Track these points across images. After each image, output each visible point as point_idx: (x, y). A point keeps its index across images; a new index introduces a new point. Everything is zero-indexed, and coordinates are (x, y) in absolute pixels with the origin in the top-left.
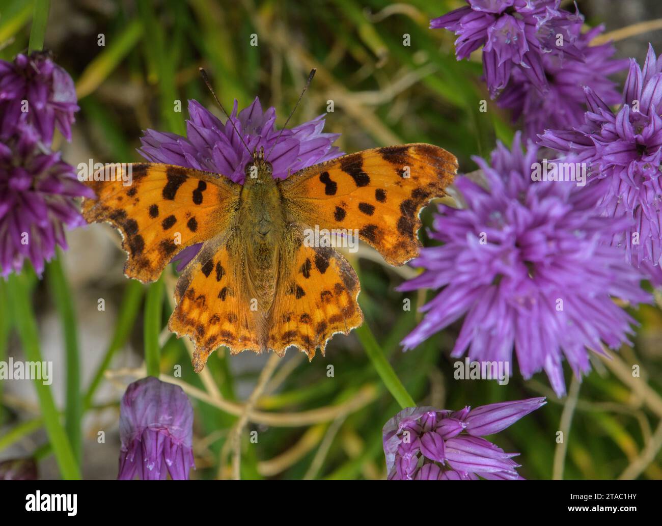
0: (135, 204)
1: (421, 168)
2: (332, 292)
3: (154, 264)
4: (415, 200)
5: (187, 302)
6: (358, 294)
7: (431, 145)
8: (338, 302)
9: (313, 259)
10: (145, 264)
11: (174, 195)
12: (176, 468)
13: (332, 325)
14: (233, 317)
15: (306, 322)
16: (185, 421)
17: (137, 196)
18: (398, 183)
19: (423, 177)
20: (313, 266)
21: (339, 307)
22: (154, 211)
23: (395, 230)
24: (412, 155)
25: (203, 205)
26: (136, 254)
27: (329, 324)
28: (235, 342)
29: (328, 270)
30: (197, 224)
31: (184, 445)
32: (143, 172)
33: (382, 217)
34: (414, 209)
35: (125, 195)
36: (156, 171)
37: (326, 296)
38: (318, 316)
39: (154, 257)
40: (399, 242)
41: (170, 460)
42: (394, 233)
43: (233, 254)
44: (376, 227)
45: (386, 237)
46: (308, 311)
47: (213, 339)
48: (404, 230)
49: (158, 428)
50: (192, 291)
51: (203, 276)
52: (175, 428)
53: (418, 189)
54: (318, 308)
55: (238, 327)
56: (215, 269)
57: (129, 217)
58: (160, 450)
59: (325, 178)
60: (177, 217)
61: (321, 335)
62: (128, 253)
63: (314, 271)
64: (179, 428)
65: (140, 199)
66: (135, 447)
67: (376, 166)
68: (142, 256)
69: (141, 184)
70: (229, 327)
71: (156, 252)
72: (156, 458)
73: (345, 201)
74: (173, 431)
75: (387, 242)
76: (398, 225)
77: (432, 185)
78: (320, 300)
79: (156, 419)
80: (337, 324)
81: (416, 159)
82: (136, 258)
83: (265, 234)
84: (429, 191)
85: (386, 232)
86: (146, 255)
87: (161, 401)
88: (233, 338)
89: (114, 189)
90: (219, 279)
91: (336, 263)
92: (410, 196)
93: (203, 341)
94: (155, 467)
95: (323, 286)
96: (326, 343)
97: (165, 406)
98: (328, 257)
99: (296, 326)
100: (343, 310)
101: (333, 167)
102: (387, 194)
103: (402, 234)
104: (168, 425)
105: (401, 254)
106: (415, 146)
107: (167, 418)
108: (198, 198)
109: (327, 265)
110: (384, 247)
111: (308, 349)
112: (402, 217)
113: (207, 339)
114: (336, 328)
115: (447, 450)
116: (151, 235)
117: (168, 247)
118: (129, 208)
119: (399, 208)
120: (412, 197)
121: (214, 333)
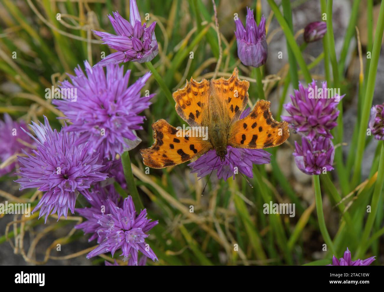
0: (268, 131)
1: (157, 159)
2: (186, 105)
3: (259, 108)
4: (158, 146)
5: (243, 94)
6: (176, 105)
7: (155, 168)
8: (184, 101)
9: (196, 118)
10: (263, 108)
11: (253, 138)
12: (242, 29)
13: (185, 92)
14: (225, 92)
15: (195, 92)
16: (241, 49)
17: (268, 134)
18: (166, 152)
19: (156, 155)
20: (195, 115)
21: (183, 99)
22: (261, 129)
23: (164, 133)
24: (162, 163)
25: (242, 135)
26: (266, 111)
27: (186, 92)
28: (223, 82)
29: (189, 114)
30: (244, 127)
31: (239, 40)
32: (266, 144)
33: (170, 138)
34: (157, 142)
35: (272, 134)
36: (261, 146)
37: (189, 104)
38: (191, 95)
39: (259, 111)
40: (161, 129)
41: (244, 32)
42: (164, 132)
43: (228, 117)
44: (172, 134)
45: (167, 130)
46: (195, 97)
47: (231, 81)
48: (160, 134)
49: (251, 45)
50: (242, 99)
51: (238, 106)
52: (244, 46)
53: (157, 150)
54: (191, 98)
55: (222, 88)
56: (234, 109)
57: (270, 125)
58: (249, 35)
59: (195, 151)
60: (252, 128)
61: (189, 87)
62: (269, 111)
63: (194, 113)
64: (242, 46)
65: (266, 133)
66: (259, 36)
67: (176, 158)
68: (264, 110)
69: (266, 139)
70: (226, 87)
71: (258, 113)
72: (250, 32)
73: (186, 143)
74: (245, 44)
75: (166, 129)
76: (163, 136)
77: (152, 153)
78: (191, 102)
79: (252, 49)
80: (183, 93)
81: (160, 162)
82: (266, 110)
83: (216, 126)
84: (153, 150)
85: (167, 132)
86: (262, 111)
87: (251, 57)
88: (224, 83)
89: (277, 136)
90: (232, 106)
91: (186, 117)
92: (160, 147)
93: (235, 80)
94: (250, 28)
95: (190, 107)
96: (186, 84)
97: (249, 55)
98: (190, 119)
99: (199, 91)
100: (181, 98)
101: (193, 156)
102: (169, 147)
103: (161, 132)
104: (247, 47)
105: (160, 124)
106: (162, 167)
107: (248, 50)
108: (244, 137)
109: (190, 116)
110: (167, 126)
111: (193, 81)
112: (162, 139)
113: (234, 81)
114: (183, 91)
115: (131, 44)
116: (261, 120)
117: (254, 115)
118: (270, 129)
119: (164, 142)
120: (159, 147)
121: (231, 84)
